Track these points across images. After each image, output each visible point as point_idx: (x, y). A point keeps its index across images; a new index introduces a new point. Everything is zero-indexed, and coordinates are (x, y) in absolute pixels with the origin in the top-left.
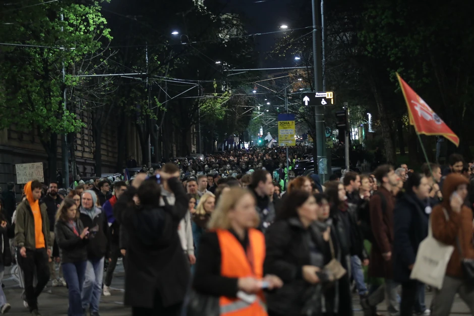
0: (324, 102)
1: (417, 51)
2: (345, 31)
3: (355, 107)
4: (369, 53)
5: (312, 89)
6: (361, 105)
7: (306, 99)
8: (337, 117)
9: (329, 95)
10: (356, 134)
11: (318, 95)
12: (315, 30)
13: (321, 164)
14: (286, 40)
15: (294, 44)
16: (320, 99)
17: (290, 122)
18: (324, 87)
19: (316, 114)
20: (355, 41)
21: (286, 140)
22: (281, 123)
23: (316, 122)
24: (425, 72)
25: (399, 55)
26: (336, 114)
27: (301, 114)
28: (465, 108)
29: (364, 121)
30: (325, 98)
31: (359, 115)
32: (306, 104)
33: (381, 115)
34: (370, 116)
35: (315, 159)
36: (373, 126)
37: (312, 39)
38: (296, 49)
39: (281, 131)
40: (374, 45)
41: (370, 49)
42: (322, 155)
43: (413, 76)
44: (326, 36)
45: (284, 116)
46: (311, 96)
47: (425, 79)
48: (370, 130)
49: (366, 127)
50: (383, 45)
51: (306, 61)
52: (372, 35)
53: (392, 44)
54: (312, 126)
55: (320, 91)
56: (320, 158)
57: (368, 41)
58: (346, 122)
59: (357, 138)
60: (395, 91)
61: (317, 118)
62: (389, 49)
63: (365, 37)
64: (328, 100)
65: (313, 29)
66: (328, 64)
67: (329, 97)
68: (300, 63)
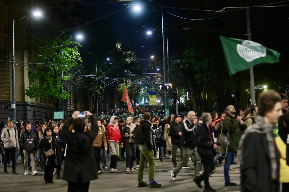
0: (168, 88)
1: (206, 67)
2: (177, 59)
3: (181, 90)
4: (187, 67)
5: (164, 82)
6: (184, 89)
7: (161, 86)
8: (173, 93)
9: (170, 85)
10: (182, 100)
11: (166, 84)
12: (164, 58)
13: (166, 113)
14: (153, 62)
15: (156, 64)
16: (166, 86)
17: (154, 95)
18: (168, 82)
19: (165, 92)
20: (181, 63)
21: (153, 103)
22: (151, 96)
23: (165, 95)
24: (209, 75)
25: (199, 68)
26: (173, 92)
27: (159, 92)
28: (225, 90)
29: (185, 95)
30: (168, 86)
31: (183, 93)
32: (161, 88)
33: (192, 93)
34: (188, 93)
35: (165, 111)
36: (189, 97)
37: (163, 62)
38: (157, 66)
39: (151, 99)
40: (189, 64)
41: (187, 66)
42: (167, 109)
43: (204, 77)
44: (169, 61)
45: (152, 93)
46: (163, 85)
47: (209, 78)
48: (188, 99)
49: (186, 97)
50: (192, 65)
51: (161, 71)
52: (188, 61)
53: (196, 64)
54: (163, 97)
55: (167, 83)
56: (166, 110)
57: (186, 63)
58: (176, 96)
59: (182, 102)
60: (197, 83)
61: (165, 94)
62: (195, 66)
63: (185, 61)
64: (170, 87)
65: (163, 58)
66: (170, 72)
67: (170, 86)
68: (159, 72)
